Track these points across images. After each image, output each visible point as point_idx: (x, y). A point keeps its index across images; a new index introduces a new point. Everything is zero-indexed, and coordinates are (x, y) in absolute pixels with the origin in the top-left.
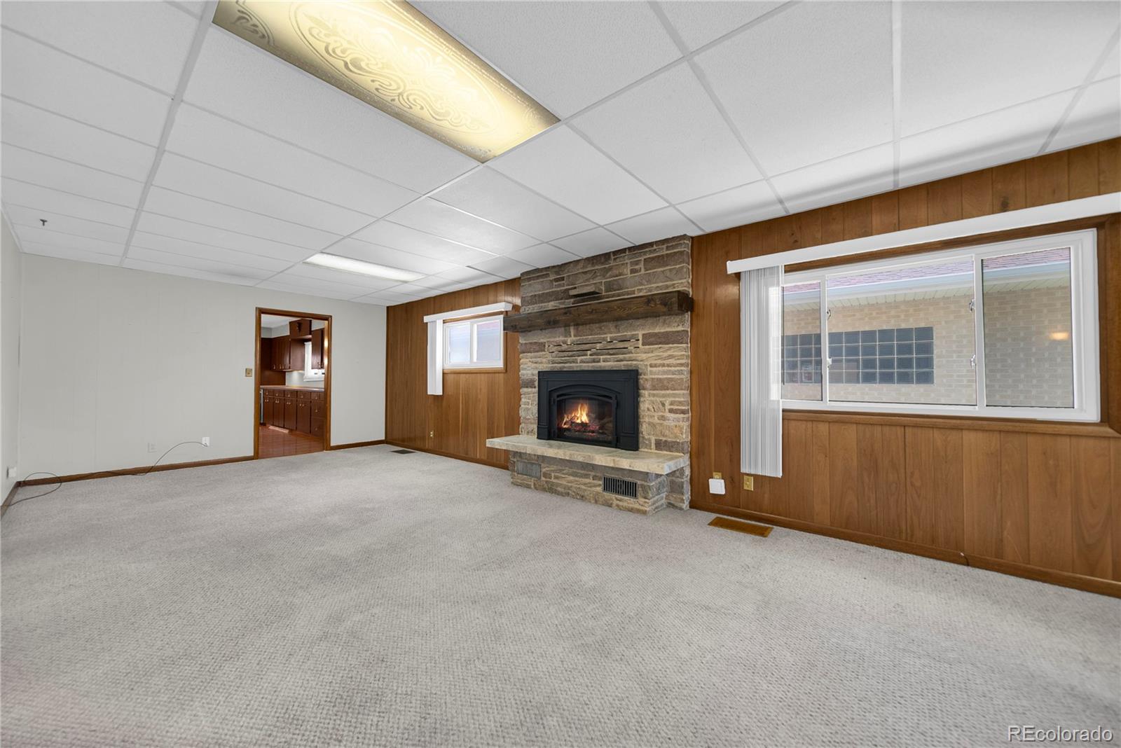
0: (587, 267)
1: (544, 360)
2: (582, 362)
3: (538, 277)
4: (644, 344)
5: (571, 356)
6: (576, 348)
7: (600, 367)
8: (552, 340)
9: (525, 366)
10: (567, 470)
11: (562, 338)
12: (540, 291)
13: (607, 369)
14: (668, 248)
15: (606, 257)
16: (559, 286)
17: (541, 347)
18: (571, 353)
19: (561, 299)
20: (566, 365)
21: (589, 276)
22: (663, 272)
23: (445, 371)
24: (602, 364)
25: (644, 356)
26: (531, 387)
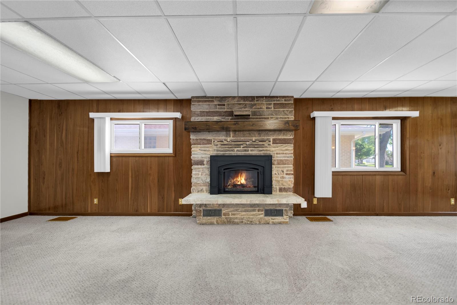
0: (240, 101)
1: (211, 149)
2: (238, 151)
3: (206, 101)
4: (273, 143)
5: (231, 148)
6: (233, 143)
7: (249, 154)
8: (216, 138)
9: (195, 153)
10: (240, 209)
11: (224, 138)
12: (207, 109)
13: (253, 155)
14: (285, 100)
15: (253, 98)
16: (221, 108)
17: (209, 142)
18: (230, 146)
19: (223, 116)
20: (226, 152)
21: (241, 106)
22: (283, 111)
23: (112, 155)
24: (250, 152)
25: (273, 149)
26: (201, 165)
